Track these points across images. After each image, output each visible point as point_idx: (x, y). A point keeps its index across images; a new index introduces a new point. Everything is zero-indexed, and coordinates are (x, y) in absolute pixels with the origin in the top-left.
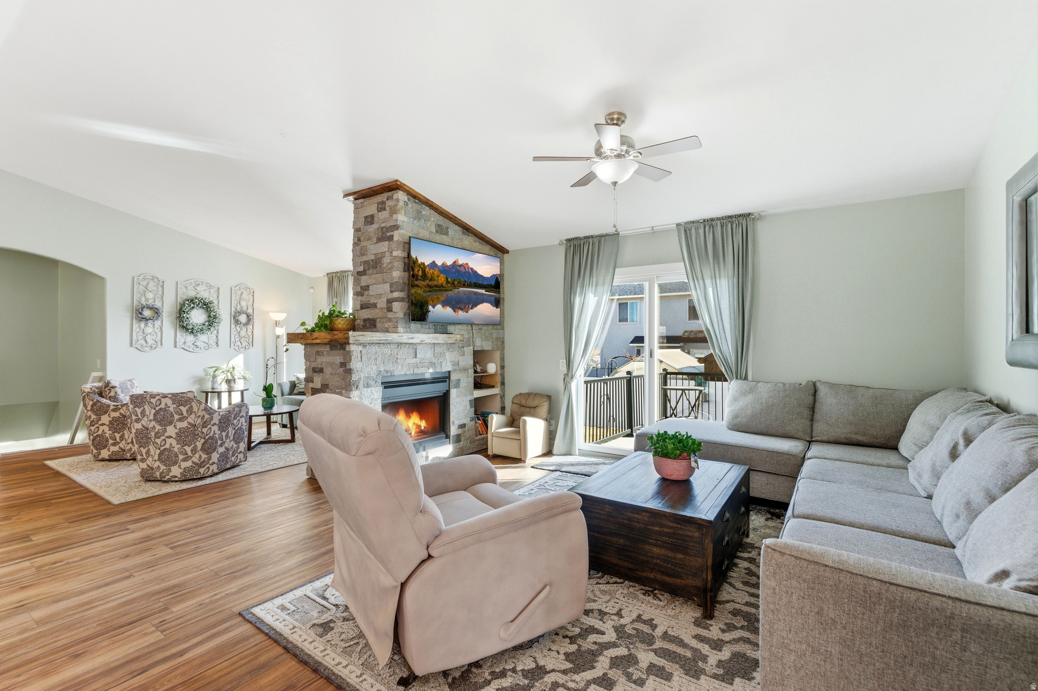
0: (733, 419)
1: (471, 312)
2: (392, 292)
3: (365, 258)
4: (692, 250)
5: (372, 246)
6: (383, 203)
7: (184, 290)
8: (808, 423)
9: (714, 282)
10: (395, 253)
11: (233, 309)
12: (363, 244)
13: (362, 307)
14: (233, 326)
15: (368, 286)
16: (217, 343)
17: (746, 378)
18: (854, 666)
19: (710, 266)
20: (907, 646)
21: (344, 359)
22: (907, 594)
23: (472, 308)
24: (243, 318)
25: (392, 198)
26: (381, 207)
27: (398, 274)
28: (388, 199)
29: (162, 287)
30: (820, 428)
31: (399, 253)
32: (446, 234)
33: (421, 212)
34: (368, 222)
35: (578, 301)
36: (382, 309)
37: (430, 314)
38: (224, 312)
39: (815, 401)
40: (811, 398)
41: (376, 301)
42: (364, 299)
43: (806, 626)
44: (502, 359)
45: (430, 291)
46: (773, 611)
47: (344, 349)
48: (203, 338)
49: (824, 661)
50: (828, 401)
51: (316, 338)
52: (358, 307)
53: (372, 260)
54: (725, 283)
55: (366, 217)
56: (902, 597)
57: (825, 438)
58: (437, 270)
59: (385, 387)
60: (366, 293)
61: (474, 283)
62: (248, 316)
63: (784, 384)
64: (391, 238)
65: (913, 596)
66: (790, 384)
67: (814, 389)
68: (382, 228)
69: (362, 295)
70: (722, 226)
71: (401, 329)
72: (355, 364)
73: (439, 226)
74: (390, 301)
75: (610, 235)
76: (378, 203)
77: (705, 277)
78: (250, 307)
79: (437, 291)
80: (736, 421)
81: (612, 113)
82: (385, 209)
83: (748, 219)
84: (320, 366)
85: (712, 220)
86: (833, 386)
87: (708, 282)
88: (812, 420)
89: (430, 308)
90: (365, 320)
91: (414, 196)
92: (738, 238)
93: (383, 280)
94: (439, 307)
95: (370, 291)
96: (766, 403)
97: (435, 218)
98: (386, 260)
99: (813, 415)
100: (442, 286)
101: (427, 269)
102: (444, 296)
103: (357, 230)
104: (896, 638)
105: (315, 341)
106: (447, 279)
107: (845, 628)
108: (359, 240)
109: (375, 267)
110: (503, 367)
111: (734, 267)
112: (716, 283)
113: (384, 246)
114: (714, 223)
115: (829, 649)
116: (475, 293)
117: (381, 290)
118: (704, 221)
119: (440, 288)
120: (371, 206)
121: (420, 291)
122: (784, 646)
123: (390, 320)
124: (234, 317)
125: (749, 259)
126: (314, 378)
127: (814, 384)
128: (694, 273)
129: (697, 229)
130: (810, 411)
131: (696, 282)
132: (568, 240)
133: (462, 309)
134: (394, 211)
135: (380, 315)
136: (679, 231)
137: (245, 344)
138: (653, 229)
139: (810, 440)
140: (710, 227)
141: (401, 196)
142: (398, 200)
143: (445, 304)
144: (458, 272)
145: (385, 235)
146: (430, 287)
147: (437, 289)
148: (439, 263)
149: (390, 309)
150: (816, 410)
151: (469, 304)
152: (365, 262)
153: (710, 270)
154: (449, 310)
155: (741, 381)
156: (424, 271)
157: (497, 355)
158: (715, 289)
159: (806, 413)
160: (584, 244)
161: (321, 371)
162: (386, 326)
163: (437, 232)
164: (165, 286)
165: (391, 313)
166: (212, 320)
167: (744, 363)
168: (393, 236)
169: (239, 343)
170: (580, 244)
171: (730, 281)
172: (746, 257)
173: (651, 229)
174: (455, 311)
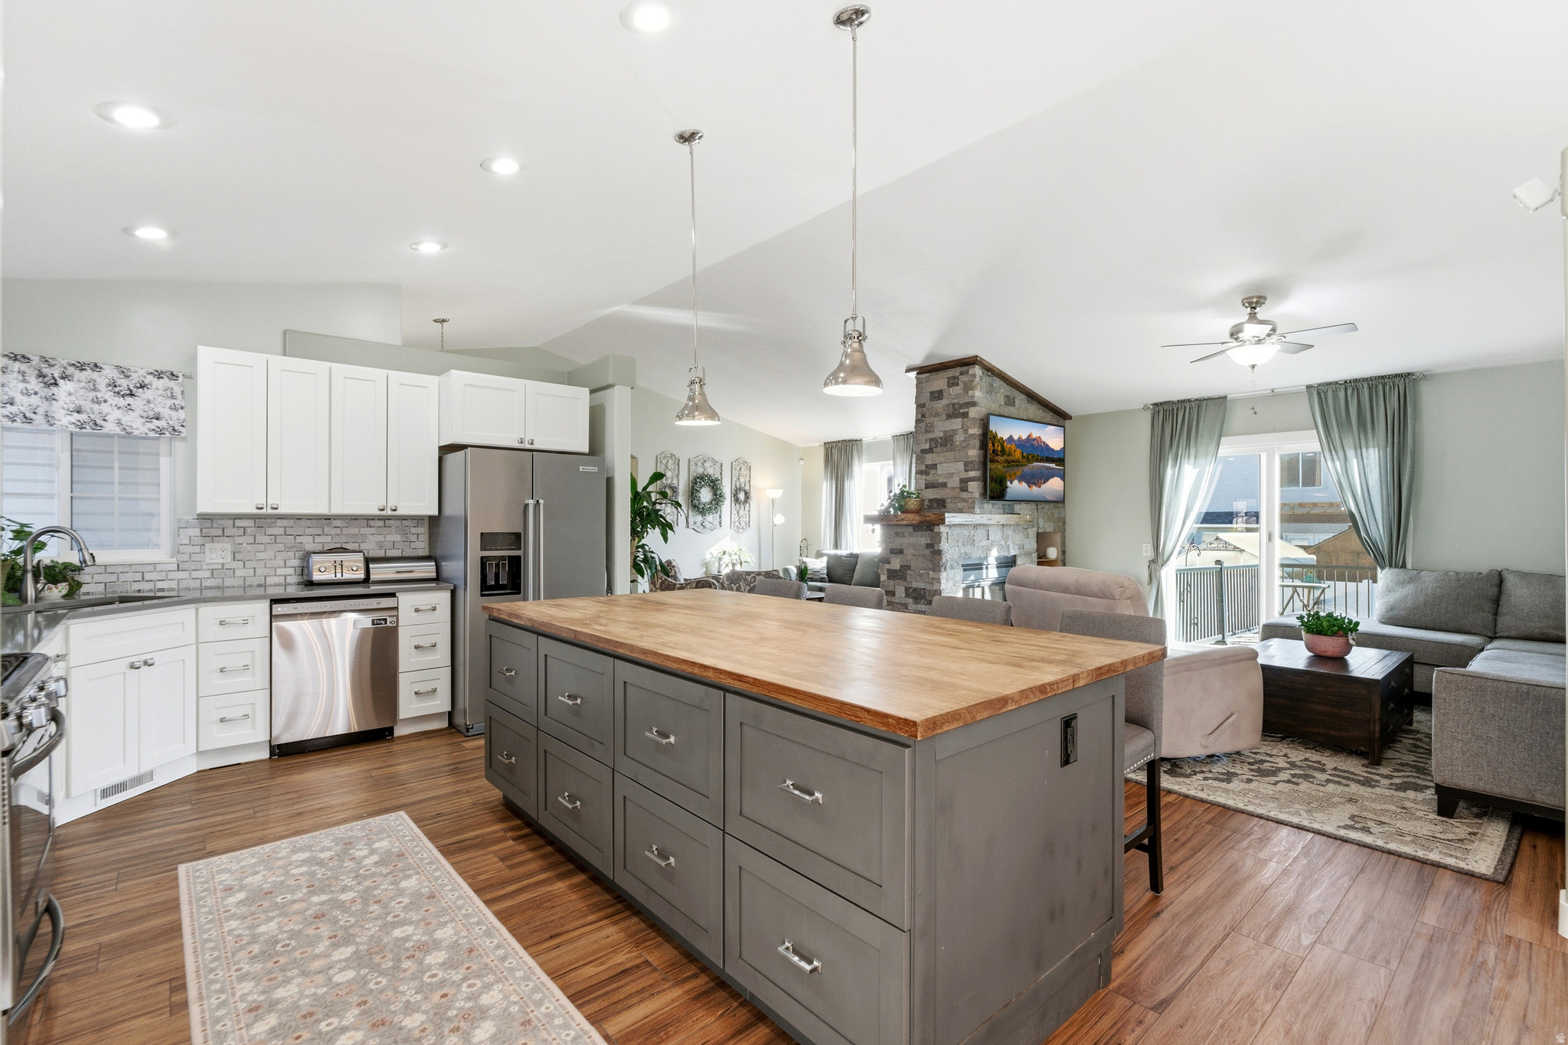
0: (1388, 612)
1: (1043, 486)
2: (966, 471)
3: (931, 436)
4: (1329, 418)
5: (940, 423)
6: (954, 378)
7: (694, 467)
8: (1490, 617)
9: (1359, 453)
10: (971, 431)
11: (734, 486)
12: (928, 420)
13: (927, 487)
14: (733, 505)
15: (936, 464)
16: (720, 524)
17: (1404, 566)
18: (1509, 745)
19: (1354, 437)
20: (1549, 725)
21: (931, 540)
22: (1549, 691)
23: (1044, 483)
24: (742, 496)
25: (968, 373)
26: (953, 382)
27: (974, 453)
28: (961, 374)
29: (678, 464)
30: (1505, 622)
31: (975, 431)
32: (1013, 404)
33: (992, 385)
34: (935, 397)
35: (1169, 472)
36: (953, 488)
37: (1008, 490)
38: (727, 489)
39: (1500, 592)
40: (1495, 590)
41: (945, 481)
42: (931, 478)
43: (1471, 721)
44: (1063, 543)
45: (1008, 467)
46: (1444, 715)
47: (932, 531)
48: (710, 518)
49: (1486, 744)
50: (1517, 593)
51: (902, 520)
52: (923, 486)
53: (941, 438)
54: (1375, 454)
55: (932, 393)
56: (1545, 693)
57: (1513, 633)
58: (1013, 444)
59: (964, 570)
60: (932, 472)
61: (1046, 457)
62: (746, 493)
63: (1457, 574)
64: (965, 415)
65: (1553, 691)
66: (1466, 574)
67: (1499, 580)
68: (954, 404)
69: (927, 474)
70: (1370, 389)
71: (977, 510)
72: (944, 546)
73: (1008, 397)
74: (964, 482)
75: (1214, 399)
76: (948, 378)
77: (1346, 448)
78: (747, 483)
79: (1014, 466)
80: (1390, 614)
81: (1252, 298)
82: (957, 384)
83: (1407, 381)
84: (899, 547)
85: (1356, 381)
86: (1524, 576)
87: (1351, 453)
88: (1496, 614)
89: (1008, 483)
90: (931, 500)
91: (990, 370)
92: (1394, 402)
93: (955, 459)
94: (1016, 482)
95: (938, 470)
96: (1432, 594)
97: (1004, 389)
98: (959, 438)
99: (1497, 609)
100: (1018, 461)
101: (1005, 444)
102: (1019, 471)
103: (920, 406)
104: (1541, 721)
105: (901, 523)
106: (1022, 453)
107: (1502, 719)
108: (923, 416)
109: (944, 445)
110: (1064, 552)
111: (1387, 435)
112: (1362, 455)
113: (957, 424)
114: (1359, 385)
115: (1490, 735)
116: (1048, 468)
117: (951, 469)
118: (1346, 382)
119: (1016, 463)
120: (939, 382)
121: (1000, 467)
122: (1454, 738)
123: (964, 500)
124: (735, 495)
125: (1409, 423)
126: (892, 559)
127: (1500, 574)
128: (1331, 443)
129: (1335, 392)
130: (1493, 604)
131: (1333, 452)
132: (1155, 405)
133: (1035, 485)
134: (968, 387)
135: (951, 494)
136: (1310, 394)
137: (743, 524)
138: (1273, 391)
139: (1492, 636)
140: (1353, 389)
141: (977, 370)
142: (974, 376)
143: (1021, 479)
144: (1032, 446)
145: (957, 411)
146: (1008, 462)
147: (1015, 464)
148: (1016, 438)
149: (964, 489)
150: (1501, 602)
151: (1041, 478)
152: (931, 440)
153: (1354, 439)
154: (1024, 485)
155: (1396, 570)
156: (1002, 447)
157: (1058, 538)
158: (1360, 459)
159: (1488, 606)
160: (1178, 409)
161: (901, 552)
162: (960, 507)
163: (1005, 404)
164: (680, 464)
165: (965, 493)
166: (718, 498)
167: (1401, 550)
168: (968, 413)
169: (737, 524)
170: (1173, 409)
171: (1381, 451)
172: (1404, 425)
173: (1270, 391)
174: (1029, 486)
